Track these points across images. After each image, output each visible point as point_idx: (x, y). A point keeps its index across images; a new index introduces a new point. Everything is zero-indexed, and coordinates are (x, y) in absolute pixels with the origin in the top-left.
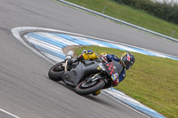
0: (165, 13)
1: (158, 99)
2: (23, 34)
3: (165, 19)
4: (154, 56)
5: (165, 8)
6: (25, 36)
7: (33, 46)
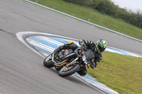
0: (139, 21)
1: (133, 90)
2: (25, 37)
3: (138, 26)
4: (130, 56)
5: (139, 18)
6: (27, 39)
7: (33, 47)
